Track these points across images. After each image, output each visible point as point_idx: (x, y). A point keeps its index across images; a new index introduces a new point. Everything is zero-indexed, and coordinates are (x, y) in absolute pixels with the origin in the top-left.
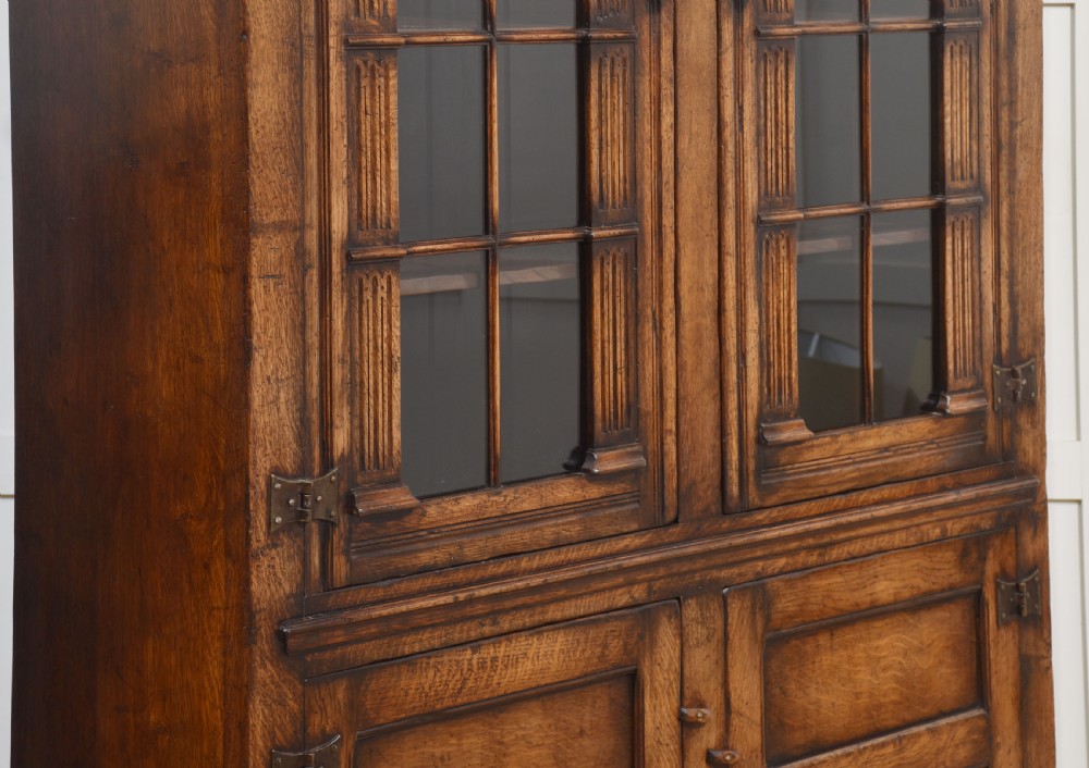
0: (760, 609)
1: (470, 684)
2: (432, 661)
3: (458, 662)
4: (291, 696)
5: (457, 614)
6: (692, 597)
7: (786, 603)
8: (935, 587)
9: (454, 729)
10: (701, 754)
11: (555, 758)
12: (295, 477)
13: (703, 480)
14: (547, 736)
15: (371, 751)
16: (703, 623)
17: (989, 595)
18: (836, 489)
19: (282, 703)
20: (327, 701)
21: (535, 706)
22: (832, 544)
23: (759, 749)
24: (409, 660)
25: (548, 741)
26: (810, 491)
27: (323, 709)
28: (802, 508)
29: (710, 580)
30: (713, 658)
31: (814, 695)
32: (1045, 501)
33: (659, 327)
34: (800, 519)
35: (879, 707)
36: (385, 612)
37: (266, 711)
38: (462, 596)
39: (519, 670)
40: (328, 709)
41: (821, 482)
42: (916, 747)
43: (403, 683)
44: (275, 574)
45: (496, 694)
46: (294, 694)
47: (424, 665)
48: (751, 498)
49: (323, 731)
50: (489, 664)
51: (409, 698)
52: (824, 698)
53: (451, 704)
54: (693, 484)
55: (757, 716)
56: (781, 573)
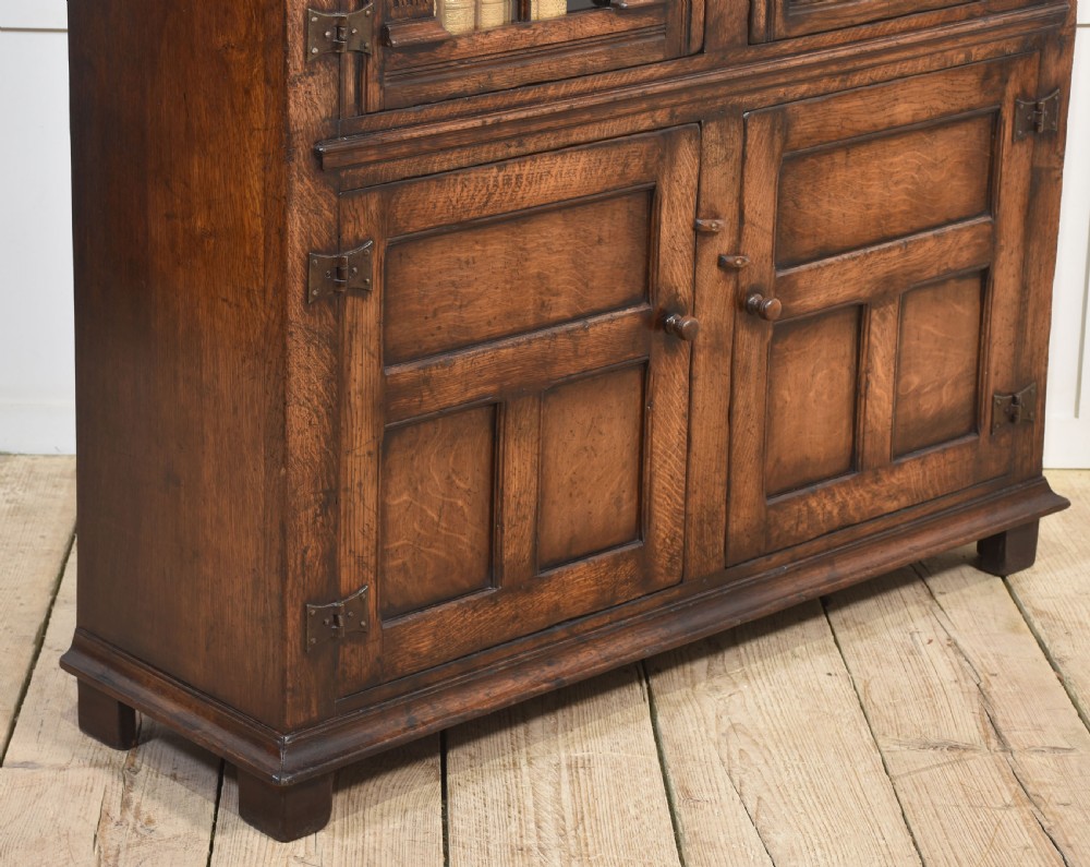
0: (779, 131)
1: (495, 198)
2: (459, 178)
3: (484, 179)
4: (326, 206)
5: (484, 136)
6: (712, 121)
7: (806, 125)
8: (953, 108)
9: (478, 237)
10: (714, 259)
11: (573, 262)
12: (331, 11)
13: (731, 13)
14: (567, 244)
15: (401, 255)
16: (722, 144)
17: (1007, 114)
18: (863, 19)
19: (318, 212)
20: (360, 211)
21: (557, 218)
22: (855, 71)
23: (770, 253)
24: (438, 176)
25: (568, 248)
26: (837, 21)
27: (356, 219)
28: (828, 38)
29: (732, 106)
30: (731, 175)
31: (825, 206)
32: (1074, 26)
34: (825, 48)
35: (888, 216)
36: (415, 134)
37: (304, 220)
38: (489, 121)
39: (543, 186)
40: (362, 218)
41: (848, 13)
42: (921, 251)
43: (432, 197)
44: (311, 99)
45: (519, 207)
46: (329, 205)
47: (452, 181)
48: (777, 29)
49: (356, 237)
50: (514, 180)
51: (437, 210)
52: (835, 209)
53: (477, 215)
54: (721, 16)
55: (769, 226)
56: (802, 98)
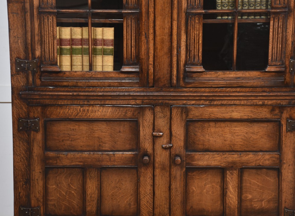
0: (184, 112)
1: (80, 114)
2: (68, 107)
3: (76, 109)
4: (24, 108)
5: (74, 98)
6: (158, 106)
7: (195, 113)
8: (258, 117)
9: (77, 124)
11: (110, 136)
12: (24, 60)
13: (164, 78)
14: (108, 131)
15: (51, 124)
16: (162, 113)
17: (284, 122)
18: (216, 86)
19: (21, 108)
20: (35, 110)
21: (104, 123)
22: (215, 100)
23: (183, 146)
24: (61, 106)
25: (108, 132)
26: (205, 85)
27: (34, 112)
28: (203, 89)
29: (165, 103)
30: (166, 122)
31: (207, 137)
33: (147, 37)
35: (234, 145)
36: (50, 94)
37: (17, 110)
38: (75, 94)
39: (96, 114)
40: (36, 112)
41: (210, 83)
42: (247, 157)
43: (58, 110)
44: (18, 80)
45: (88, 118)
46: (25, 107)
47: (65, 108)
48: (181, 84)
49: (34, 117)
50: (86, 111)
51: (60, 114)
52: (211, 139)
53: (74, 118)
54: (159, 78)
55: (182, 138)
56: (193, 105)
